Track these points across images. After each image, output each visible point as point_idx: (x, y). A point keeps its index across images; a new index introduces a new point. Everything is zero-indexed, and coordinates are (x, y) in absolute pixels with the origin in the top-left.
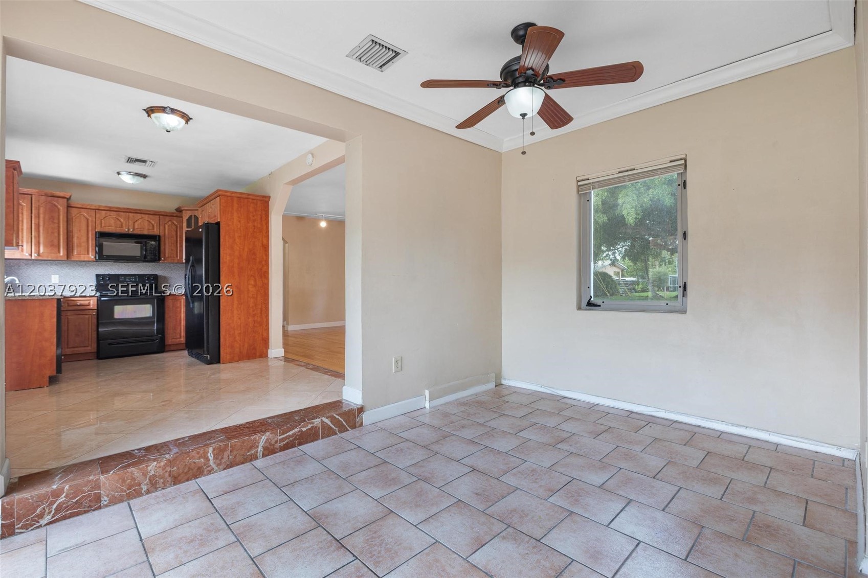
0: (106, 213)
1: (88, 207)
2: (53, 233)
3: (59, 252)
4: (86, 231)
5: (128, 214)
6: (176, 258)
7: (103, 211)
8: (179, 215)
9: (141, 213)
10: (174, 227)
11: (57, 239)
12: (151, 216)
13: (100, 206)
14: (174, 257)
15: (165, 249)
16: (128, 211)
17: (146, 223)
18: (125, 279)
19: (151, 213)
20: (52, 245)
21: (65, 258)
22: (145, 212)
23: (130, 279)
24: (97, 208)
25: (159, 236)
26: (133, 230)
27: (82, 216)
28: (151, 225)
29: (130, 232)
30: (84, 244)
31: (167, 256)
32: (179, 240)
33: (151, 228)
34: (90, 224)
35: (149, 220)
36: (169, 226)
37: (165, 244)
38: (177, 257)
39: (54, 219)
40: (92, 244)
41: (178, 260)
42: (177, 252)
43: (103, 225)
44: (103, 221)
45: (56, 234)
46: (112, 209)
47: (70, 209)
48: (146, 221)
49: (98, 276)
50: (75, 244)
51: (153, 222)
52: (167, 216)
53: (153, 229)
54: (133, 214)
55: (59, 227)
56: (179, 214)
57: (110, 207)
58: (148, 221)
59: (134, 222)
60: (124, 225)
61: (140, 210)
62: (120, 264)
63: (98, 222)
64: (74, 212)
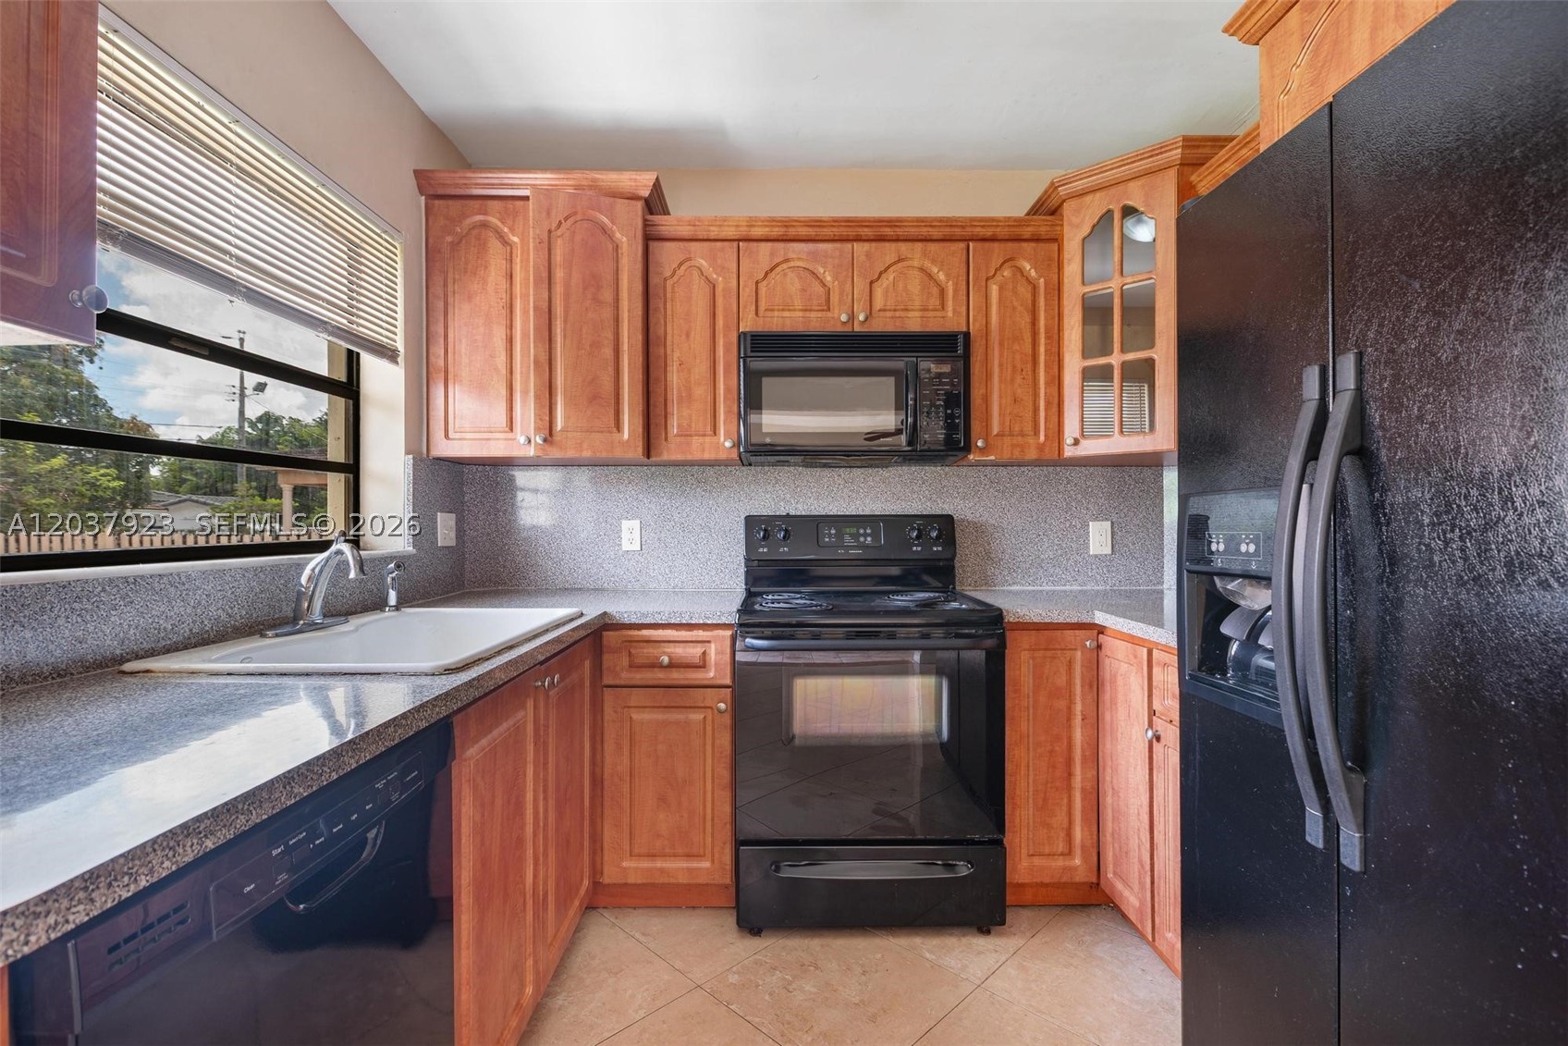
0: (772, 254)
1: (714, 232)
2: (596, 345)
3: (618, 427)
4: (707, 334)
5: (849, 246)
6: (1031, 441)
7: (763, 245)
8: (1043, 230)
9: (897, 240)
10: (1024, 291)
11: (611, 369)
12: (933, 247)
13: (752, 222)
14: (1022, 434)
15: (986, 399)
16: (852, 232)
17: (915, 284)
18: (840, 535)
19: (935, 233)
20: (594, 398)
21: (637, 452)
22: (913, 231)
23: (856, 536)
24: (743, 231)
25: (967, 335)
26: (866, 319)
27: (696, 273)
28: (935, 291)
29: (857, 328)
30: (701, 392)
31: (995, 430)
32: (1042, 349)
33: (935, 302)
34: (720, 301)
35: (927, 264)
36: (1001, 289)
37: (988, 376)
38: (1036, 432)
39: (599, 287)
40: (727, 390)
41: (1041, 448)
42: (1036, 410)
43: (762, 308)
44: (763, 287)
45: (608, 352)
46: (792, 232)
47: (653, 245)
48: (916, 272)
49: (751, 522)
50: (674, 395)
51: (942, 276)
52: (993, 239)
53: (943, 307)
54: (866, 246)
55: (617, 320)
56: (1042, 226)
57: (787, 223)
58: (922, 270)
59: (871, 283)
60: (835, 298)
61: (892, 223)
62: (827, 472)
63: (747, 293)
64: (668, 255)
